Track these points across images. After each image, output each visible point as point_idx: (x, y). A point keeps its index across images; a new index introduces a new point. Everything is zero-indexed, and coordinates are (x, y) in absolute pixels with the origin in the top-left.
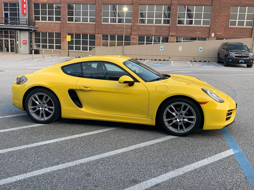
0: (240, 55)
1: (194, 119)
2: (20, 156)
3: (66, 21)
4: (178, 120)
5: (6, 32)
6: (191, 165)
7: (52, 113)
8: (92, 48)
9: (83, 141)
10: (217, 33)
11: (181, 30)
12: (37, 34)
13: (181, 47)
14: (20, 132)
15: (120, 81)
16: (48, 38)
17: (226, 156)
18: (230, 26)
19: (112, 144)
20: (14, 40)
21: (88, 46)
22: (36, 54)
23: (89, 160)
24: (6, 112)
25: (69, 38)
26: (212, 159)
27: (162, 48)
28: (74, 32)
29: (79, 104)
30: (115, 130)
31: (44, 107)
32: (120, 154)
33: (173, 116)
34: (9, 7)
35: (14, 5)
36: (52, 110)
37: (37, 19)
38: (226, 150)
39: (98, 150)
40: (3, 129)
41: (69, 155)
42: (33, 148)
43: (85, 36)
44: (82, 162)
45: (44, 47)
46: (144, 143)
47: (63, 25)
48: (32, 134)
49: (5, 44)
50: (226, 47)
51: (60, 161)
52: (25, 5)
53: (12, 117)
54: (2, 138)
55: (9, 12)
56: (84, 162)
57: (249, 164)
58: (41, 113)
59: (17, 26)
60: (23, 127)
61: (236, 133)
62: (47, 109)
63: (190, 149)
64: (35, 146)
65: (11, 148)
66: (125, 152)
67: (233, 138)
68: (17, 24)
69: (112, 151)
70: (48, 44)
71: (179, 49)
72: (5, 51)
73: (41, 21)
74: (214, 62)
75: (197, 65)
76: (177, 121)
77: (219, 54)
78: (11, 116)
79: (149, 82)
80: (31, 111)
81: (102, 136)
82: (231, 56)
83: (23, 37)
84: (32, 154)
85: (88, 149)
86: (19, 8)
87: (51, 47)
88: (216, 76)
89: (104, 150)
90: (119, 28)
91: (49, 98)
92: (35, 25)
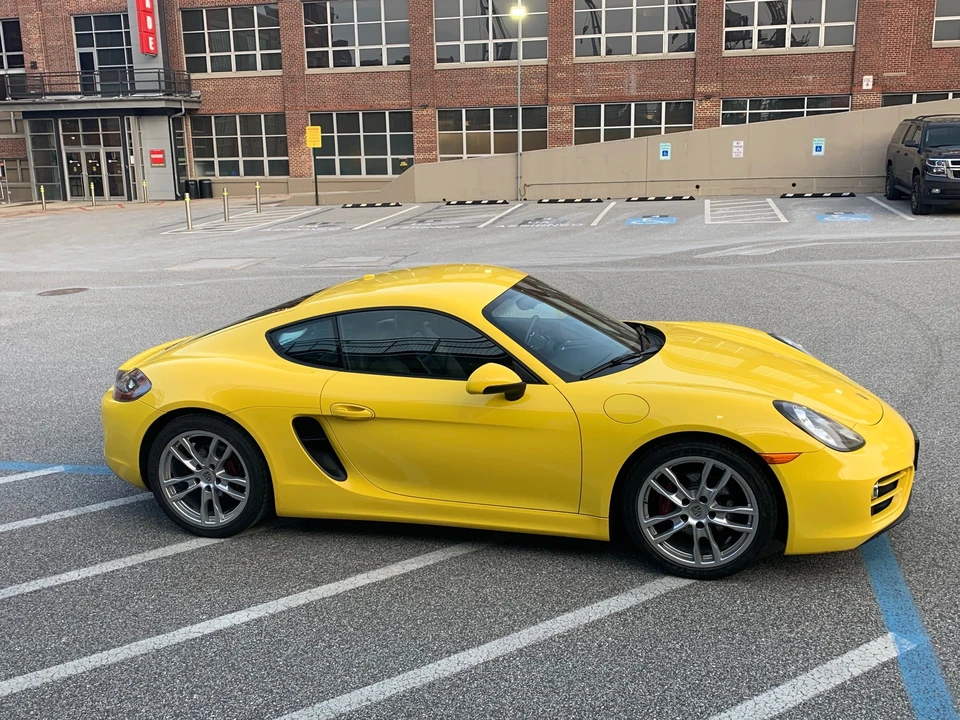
1: (750, 517)
2: (132, 686)
3: (303, 66)
4: (692, 521)
5: (90, 126)
6: (729, 712)
7: (243, 498)
8: (404, 164)
9: (351, 612)
10: (885, 74)
11: (742, 72)
12: (201, 123)
13: (742, 143)
14: (135, 579)
15: (473, 388)
16: (239, 136)
17: (866, 669)
18: (936, 44)
19: (450, 625)
20: (118, 153)
21: (389, 158)
22: (202, 197)
23: (368, 700)
24: (88, 487)
25: (314, 137)
26: (810, 682)
27: (665, 153)
28: (334, 106)
29: (333, 466)
30: (465, 557)
31: (213, 478)
32: (476, 668)
33: (674, 507)
34: (94, 32)
35: (113, 21)
36: (240, 489)
37: (198, 65)
38: (869, 641)
39: (400, 654)
40: (78, 567)
41: (297, 676)
42: (176, 649)
43: (374, 120)
44: (343, 710)
45: (230, 169)
46: (567, 615)
47: (290, 85)
48: (175, 585)
49: (89, 166)
50: (917, 139)
51: (267, 705)
52: (149, 19)
53: (108, 511)
54: (74, 606)
55: (94, 50)
56: (348, 709)
57: (950, 703)
58: (204, 499)
59: (125, 98)
60: (146, 554)
61: (916, 557)
62: (225, 489)
63: (733, 640)
64: (185, 642)
65: (102, 650)
66: (496, 660)
67: (902, 579)
68: (125, 93)
69: (450, 656)
70: (241, 159)
71: (735, 150)
72: (91, 195)
73: (210, 74)
74: (872, 193)
75: (804, 211)
76: (690, 526)
77: (890, 163)
78: (107, 505)
79: (582, 379)
80: (169, 494)
81: (416, 588)
82: (937, 173)
83: (152, 137)
84: (173, 678)
85: (365, 650)
86: (131, 30)
87: (254, 169)
88: (876, 265)
89: (422, 650)
90: (500, 79)
91: (230, 448)
92: (189, 92)
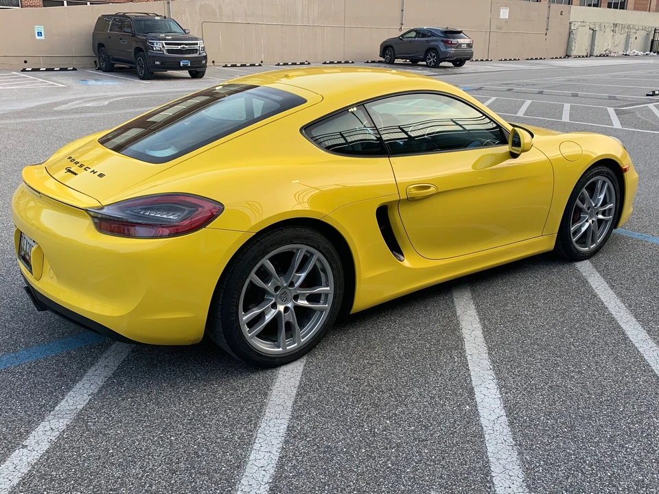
0: (179, 47)
4: (590, 221)
7: (327, 307)
62: (306, 302)
82: (156, 50)
91: (317, 256)
